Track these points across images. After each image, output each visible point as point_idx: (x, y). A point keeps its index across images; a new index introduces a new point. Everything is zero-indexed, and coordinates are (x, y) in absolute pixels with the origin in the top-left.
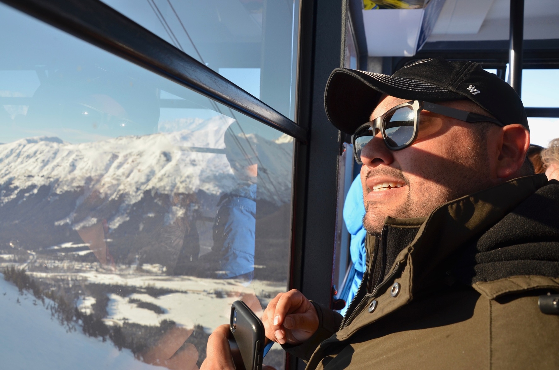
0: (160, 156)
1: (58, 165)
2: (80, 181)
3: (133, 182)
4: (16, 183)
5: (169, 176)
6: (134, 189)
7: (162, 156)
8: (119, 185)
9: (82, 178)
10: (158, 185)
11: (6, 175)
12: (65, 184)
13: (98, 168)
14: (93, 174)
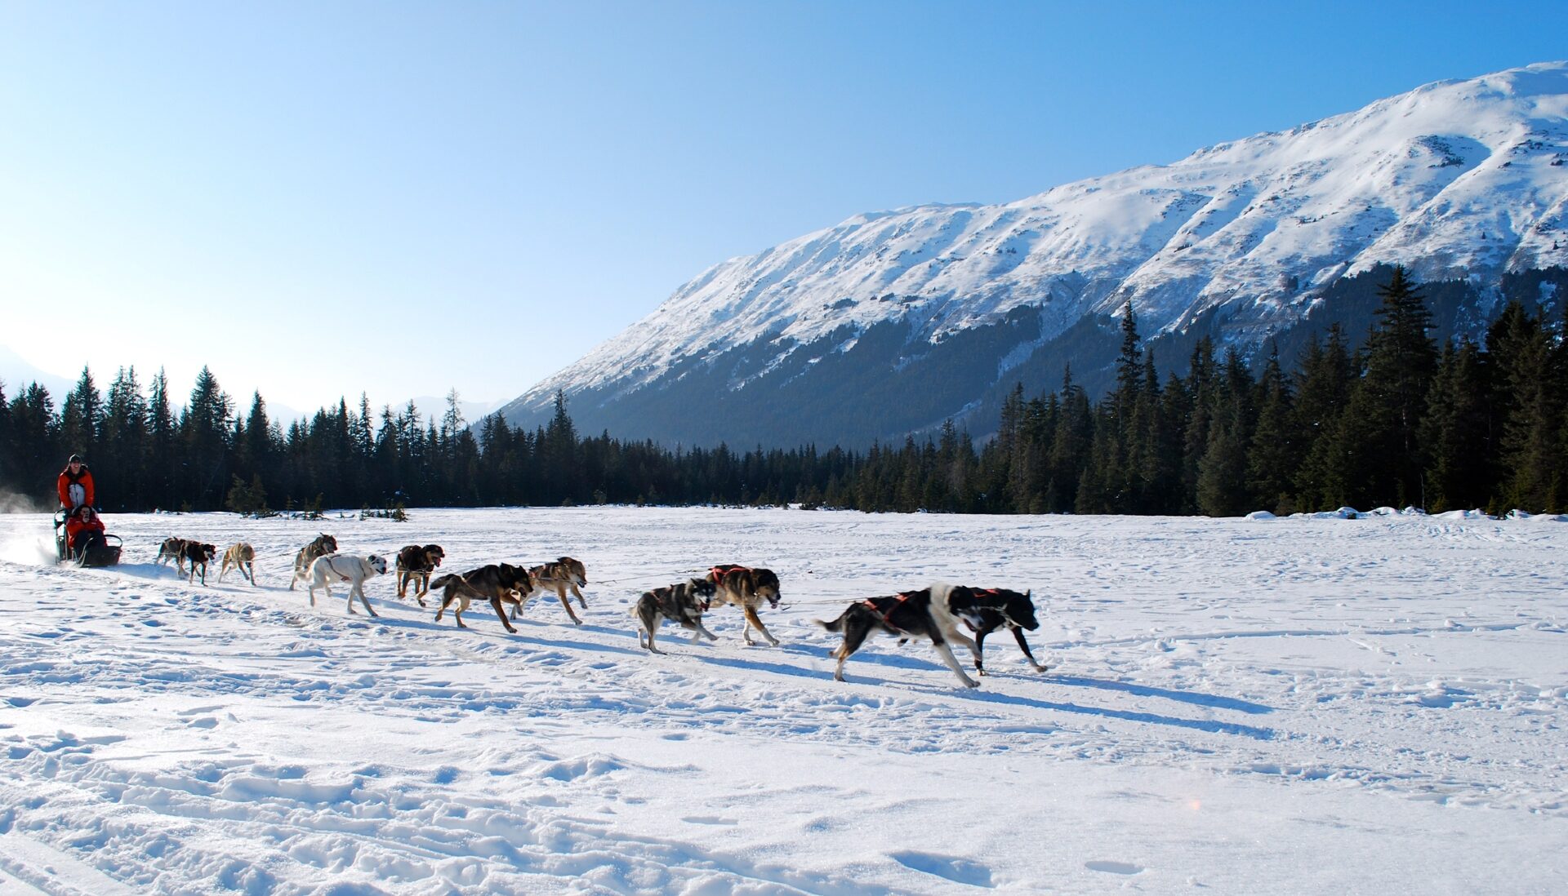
0: (1412, 154)
1: (954, 259)
2: (1028, 290)
3: (1271, 261)
4: (792, 331)
5: (1464, 212)
6: (1277, 284)
7: (1424, 151)
8: (1198, 281)
9: (1040, 281)
10: (1404, 257)
11: (770, 315)
12: (967, 311)
13: (1112, 244)
14: (1087, 266)
